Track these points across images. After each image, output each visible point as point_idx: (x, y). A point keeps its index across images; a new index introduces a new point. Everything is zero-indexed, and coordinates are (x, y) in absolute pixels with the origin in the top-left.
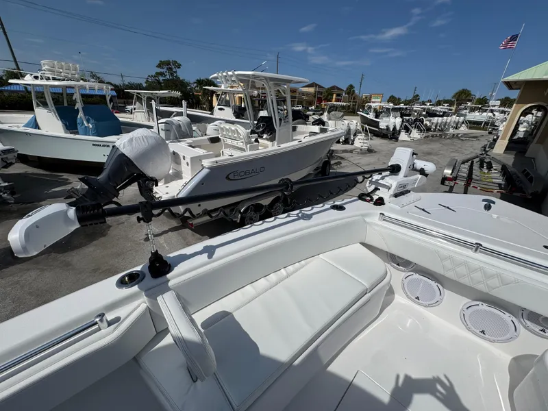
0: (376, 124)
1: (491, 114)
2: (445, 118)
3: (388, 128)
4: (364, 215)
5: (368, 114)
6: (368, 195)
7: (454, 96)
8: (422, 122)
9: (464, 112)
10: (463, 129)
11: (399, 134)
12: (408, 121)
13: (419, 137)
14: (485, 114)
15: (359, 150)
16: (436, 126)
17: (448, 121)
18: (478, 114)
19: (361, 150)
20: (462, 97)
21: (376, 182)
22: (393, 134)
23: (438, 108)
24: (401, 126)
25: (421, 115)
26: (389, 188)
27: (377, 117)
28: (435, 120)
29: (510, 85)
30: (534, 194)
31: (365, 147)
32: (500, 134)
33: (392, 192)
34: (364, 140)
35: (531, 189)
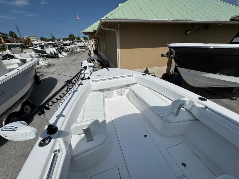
0: (45, 52)
1: (83, 43)
2: (71, 46)
3: (52, 53)
4: (89, 83)
5: (36, 48)
6: (84, 78)
7: (69, 37)
8: (64, 49)
9: (75, 43)
10: (79, 49)
11: (58, 55)
12: (58, 49)
13: (66, 55)
14: (82, 43)
15: (44, 66)
16: (70, 49)
17: (73, 47)
18: (80, 43)
19: (45, 66)
20: (72, 37)
21: (84, 73)
22: (55, 55)
23: (66, 42)
24: (57, 52)
25: (62, 46)
26: (88, 73)
27: (42, 48)
28: (68, 47)
29: (85, 33)
30: (107, 65)
31: (47, 64)
32: (90, 49)
33: (89, 74)
34: (44, 61)
35: (106, 64)
